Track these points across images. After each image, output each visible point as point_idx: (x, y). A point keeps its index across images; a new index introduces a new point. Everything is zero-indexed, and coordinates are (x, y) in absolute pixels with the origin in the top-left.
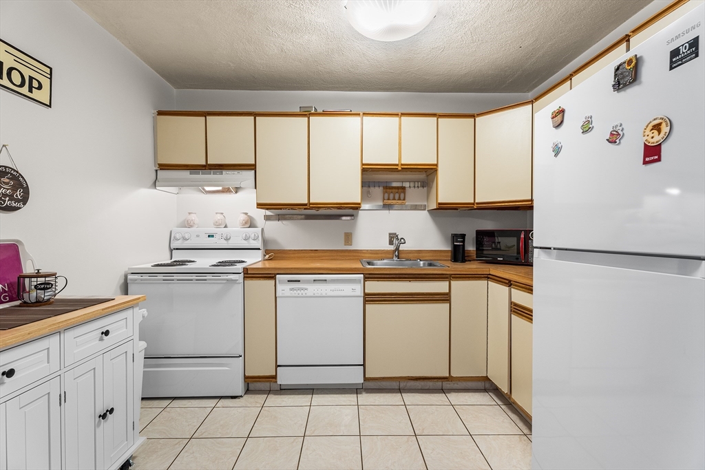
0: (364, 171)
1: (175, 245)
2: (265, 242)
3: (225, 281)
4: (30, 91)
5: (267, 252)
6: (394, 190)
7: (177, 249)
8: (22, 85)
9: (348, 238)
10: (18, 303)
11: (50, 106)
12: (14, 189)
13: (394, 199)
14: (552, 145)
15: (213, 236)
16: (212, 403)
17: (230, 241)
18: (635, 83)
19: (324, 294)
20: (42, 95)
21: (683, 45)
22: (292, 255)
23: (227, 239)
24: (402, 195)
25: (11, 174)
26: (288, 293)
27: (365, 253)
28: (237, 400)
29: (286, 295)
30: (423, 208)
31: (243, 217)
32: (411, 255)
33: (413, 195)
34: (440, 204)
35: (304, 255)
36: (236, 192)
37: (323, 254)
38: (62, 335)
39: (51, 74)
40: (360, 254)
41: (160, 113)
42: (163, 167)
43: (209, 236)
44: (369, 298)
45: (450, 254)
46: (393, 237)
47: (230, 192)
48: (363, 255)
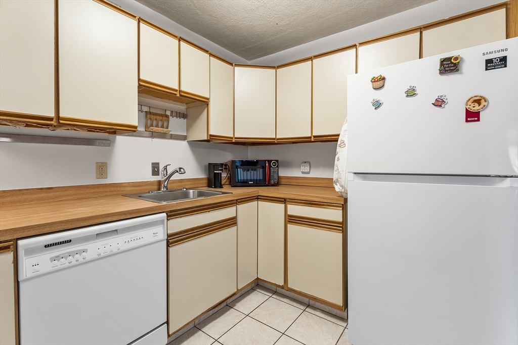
0: (141, 88)
6: (158, 117)
9: (102, 169)
13: (157, 126)
14: (372, 100)
18: (456, 72)
21: (495, 58)
24: (165, 123)
26: (46, 267)
29: (42, 271)
30: (184, 138)
33: (176, 125)
34: (211, 136)
40: (119, 189)
44: (173, 239)
48: (123, 189)
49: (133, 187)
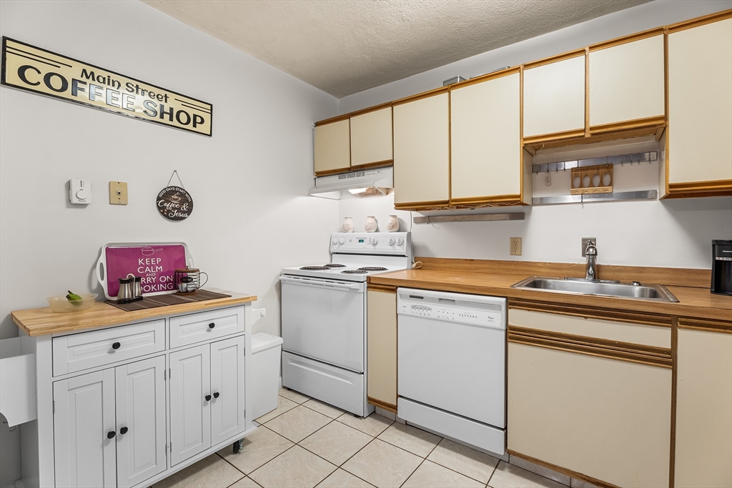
0: (525, 148)
1: (335, 249)
2: (413, 248)
3: (348, 290)
4: (195, 126)
5: (416, 259)
7: (337, 253)
8: (188, 122)
9: (516, 244)
10: (175, 291)
11: (211, 135)
12: (181, 203)
13: (592, 185)
15: (362, 241)
16: (335, 414)
17: (377, 247)
19: (450, 319)
20: (204, 128)
22: (443, 265)
23: (375, 245)
24: (607, 179)
25: (180, 192)
26: (409, 311)
27: (542, 267)
28: (358, 420)
29: (407, 313)
30: (650, 196)
31: (391, 220)
32: (624, 275)
33: (628, 177)
34: (671, 186)
35: (457, 265)
36: (387, 194)
37: (480, 266)
38: (167, 322)
39: (211, 110)
40: (532, 269)
41: (317, 124)
42: (320, 175)
43: (360, 241)
44: (514, 335)
45: (709, 278)
46: (589, 245)
47: (380, 193)
48: (538, 270)
49: (550, 268)
